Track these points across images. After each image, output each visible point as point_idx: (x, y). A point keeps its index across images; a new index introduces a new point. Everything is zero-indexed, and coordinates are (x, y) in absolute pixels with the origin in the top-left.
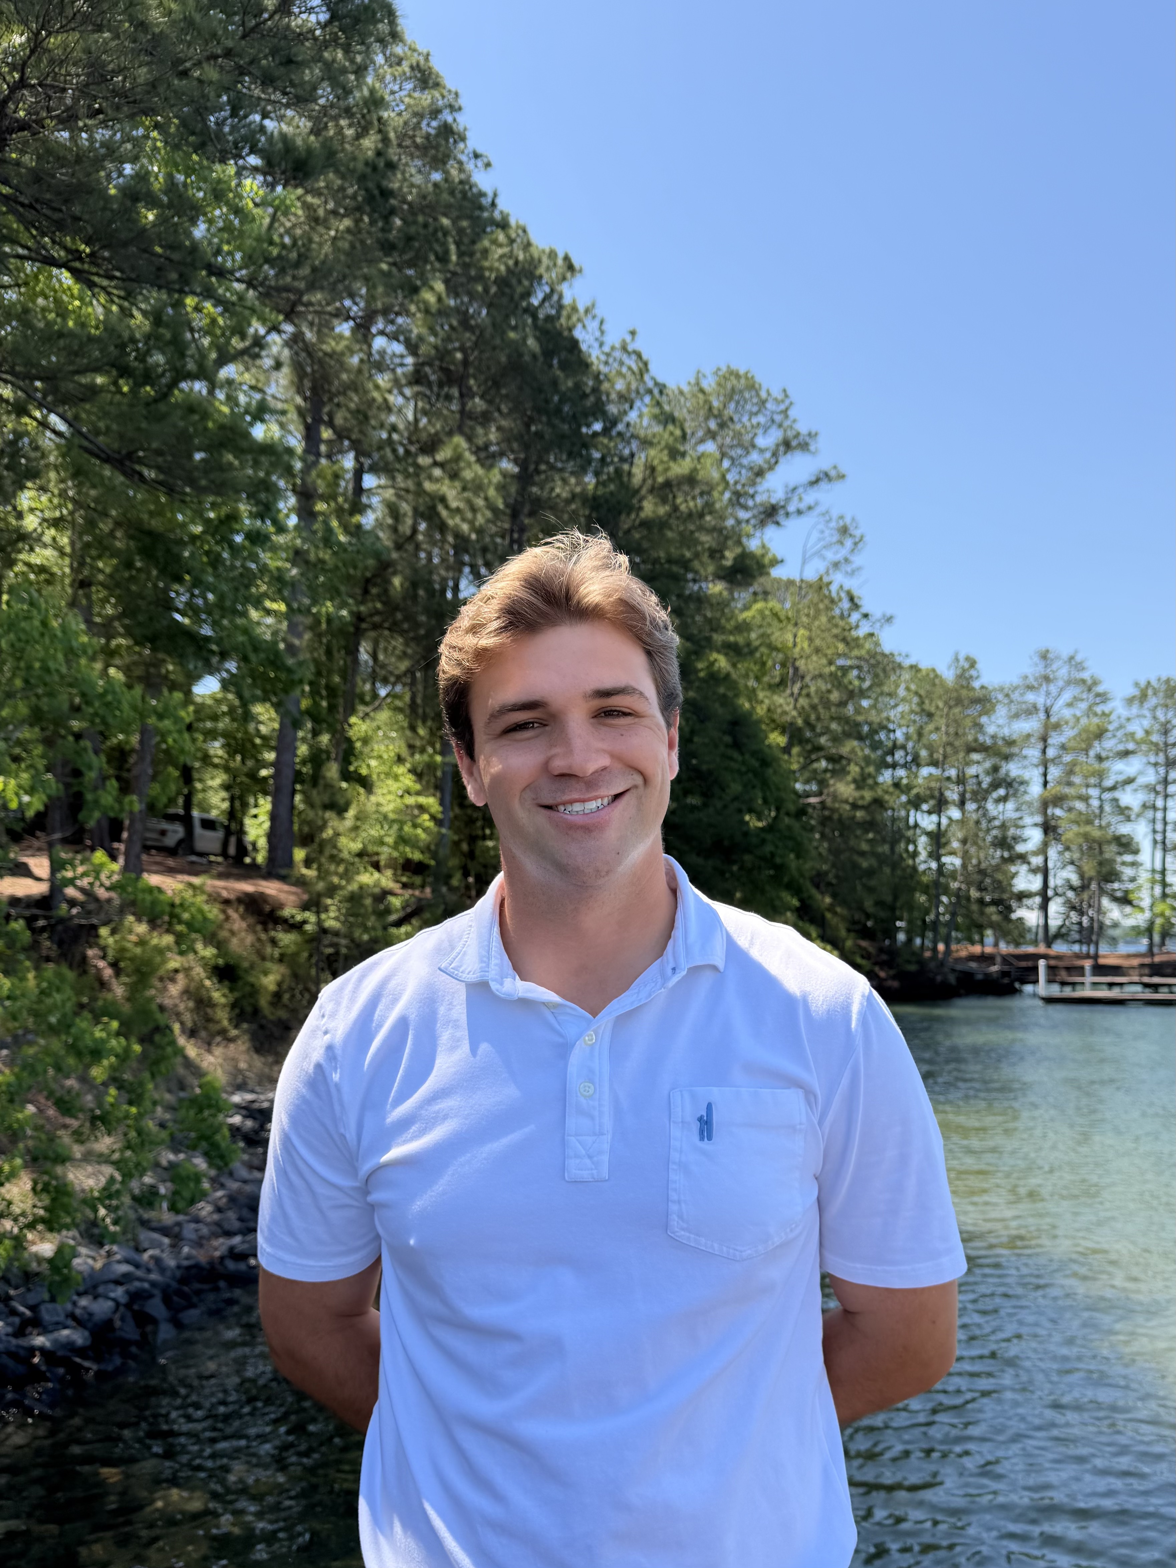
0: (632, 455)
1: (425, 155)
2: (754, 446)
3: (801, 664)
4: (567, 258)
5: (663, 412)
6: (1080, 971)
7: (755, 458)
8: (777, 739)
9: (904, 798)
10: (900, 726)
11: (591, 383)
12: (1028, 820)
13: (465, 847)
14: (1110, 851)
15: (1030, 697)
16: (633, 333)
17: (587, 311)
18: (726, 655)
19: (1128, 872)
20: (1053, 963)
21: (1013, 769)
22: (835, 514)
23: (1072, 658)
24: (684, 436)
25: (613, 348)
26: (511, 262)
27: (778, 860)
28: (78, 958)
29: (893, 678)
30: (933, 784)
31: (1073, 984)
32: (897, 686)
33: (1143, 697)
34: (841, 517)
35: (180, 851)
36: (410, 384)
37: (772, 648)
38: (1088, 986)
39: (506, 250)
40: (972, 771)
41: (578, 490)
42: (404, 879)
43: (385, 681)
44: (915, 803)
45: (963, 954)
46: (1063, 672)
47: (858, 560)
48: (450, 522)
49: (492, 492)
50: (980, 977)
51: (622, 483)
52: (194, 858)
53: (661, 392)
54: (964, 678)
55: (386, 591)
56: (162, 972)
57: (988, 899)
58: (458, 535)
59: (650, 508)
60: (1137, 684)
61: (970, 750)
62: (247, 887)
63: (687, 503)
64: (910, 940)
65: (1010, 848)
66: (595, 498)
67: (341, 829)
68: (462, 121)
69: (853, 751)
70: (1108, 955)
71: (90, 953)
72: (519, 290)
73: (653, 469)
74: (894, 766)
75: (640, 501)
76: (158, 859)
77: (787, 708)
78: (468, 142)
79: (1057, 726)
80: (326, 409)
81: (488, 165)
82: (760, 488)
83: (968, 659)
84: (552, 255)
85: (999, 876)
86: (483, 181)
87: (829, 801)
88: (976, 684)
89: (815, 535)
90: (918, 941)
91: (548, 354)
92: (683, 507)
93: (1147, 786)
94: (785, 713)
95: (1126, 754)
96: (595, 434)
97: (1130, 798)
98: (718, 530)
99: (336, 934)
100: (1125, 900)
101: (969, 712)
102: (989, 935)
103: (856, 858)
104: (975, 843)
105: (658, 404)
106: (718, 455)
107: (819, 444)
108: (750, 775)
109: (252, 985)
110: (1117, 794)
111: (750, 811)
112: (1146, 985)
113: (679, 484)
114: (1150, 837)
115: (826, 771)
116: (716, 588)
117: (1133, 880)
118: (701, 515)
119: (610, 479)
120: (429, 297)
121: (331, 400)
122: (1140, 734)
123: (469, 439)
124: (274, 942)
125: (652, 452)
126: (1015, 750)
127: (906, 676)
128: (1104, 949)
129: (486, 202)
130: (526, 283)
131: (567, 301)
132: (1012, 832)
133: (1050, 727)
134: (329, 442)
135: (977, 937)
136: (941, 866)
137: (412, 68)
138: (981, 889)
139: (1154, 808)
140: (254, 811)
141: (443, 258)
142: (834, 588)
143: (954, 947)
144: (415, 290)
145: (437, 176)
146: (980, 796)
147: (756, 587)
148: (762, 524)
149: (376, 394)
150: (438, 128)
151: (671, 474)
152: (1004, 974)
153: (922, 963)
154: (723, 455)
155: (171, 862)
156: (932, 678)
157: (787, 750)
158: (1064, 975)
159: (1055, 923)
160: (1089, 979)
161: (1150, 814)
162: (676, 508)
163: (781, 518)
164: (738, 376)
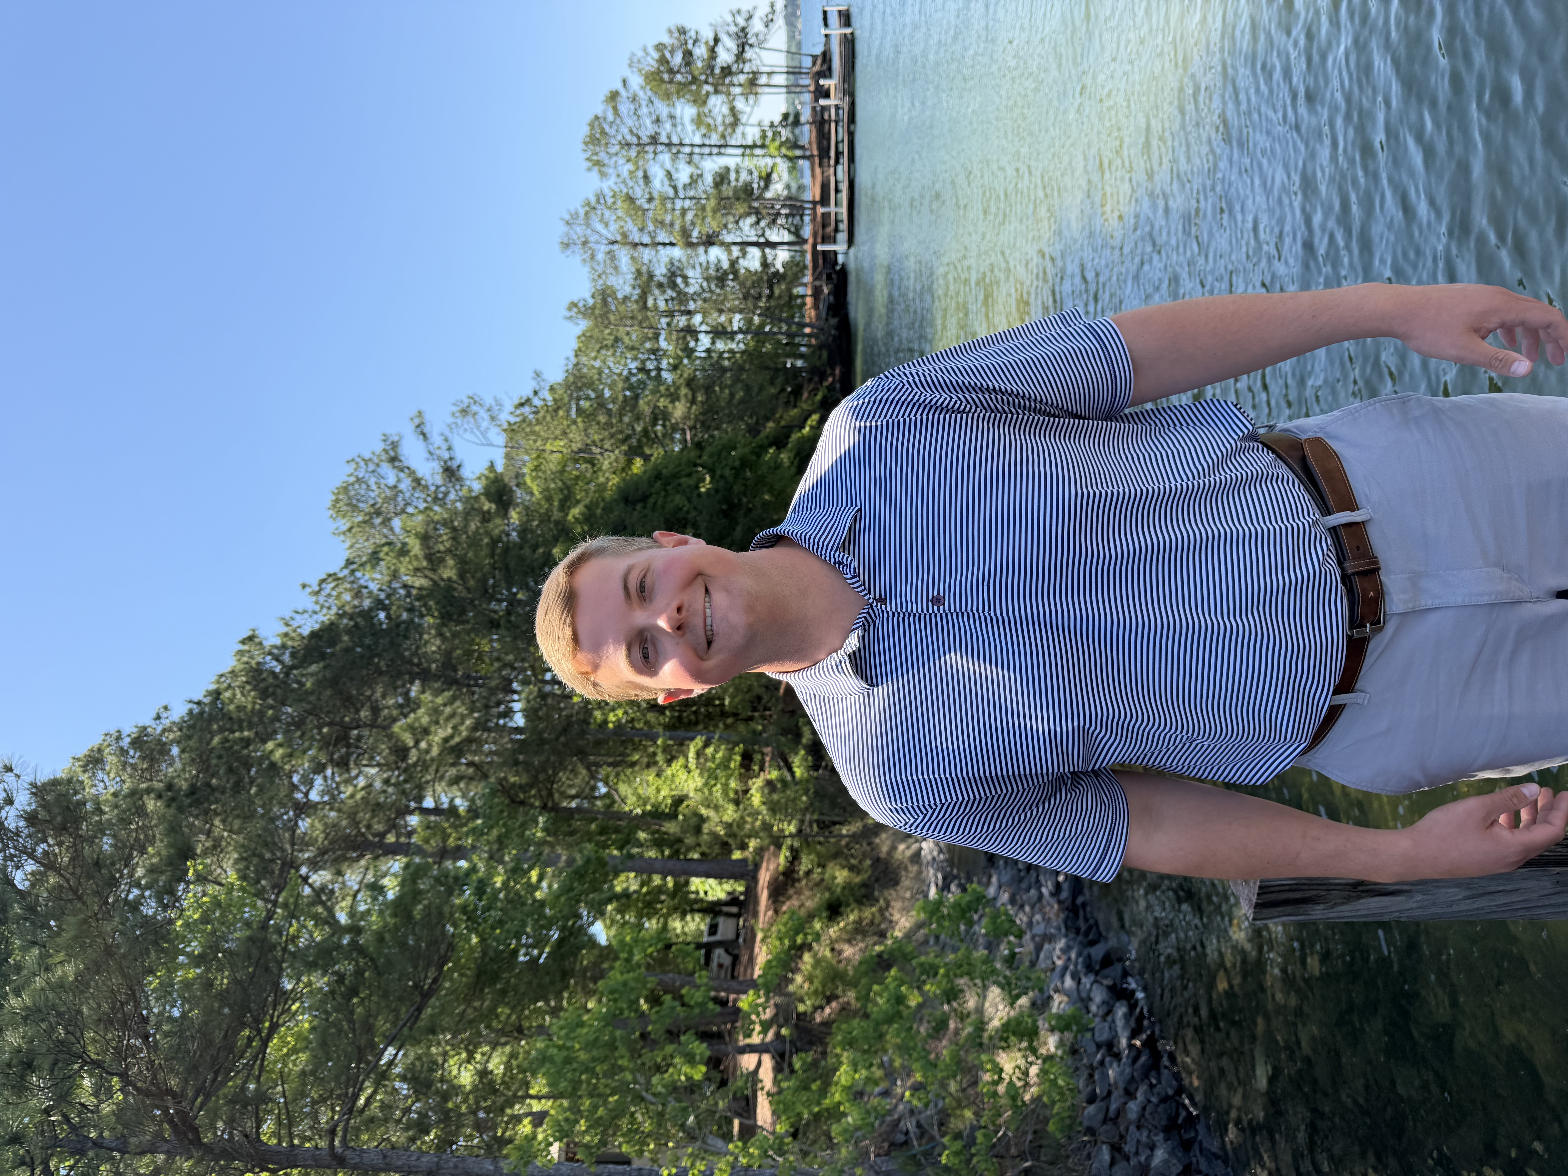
0: (405, 586)
1: (158, 761)
2: (395, 487)
3: (575, 447)
4: (243, 642)
5: (369, 561)
6: (826, 216)
7: (406, 484)
8: (638, 465)
9: (686, 361)
10: (626, 365)
11: (345, 621)
12: (702, 258)
13: (730, 721)
14: (727, 191)
15: (600, 256)
16: (304, 586)
17: (287, 625)
18: (569, 508)
19: (744, 176)
20: (819, 240)
21: (660, 271)
22: (450, 420)
23: (568, 223)
24: (389, 544)
25: (317, 603)
26: (248, 687)
27: (737, 463)
28: (823, 1029)
29: (585, 370)
30: (674, 337)
31: (837, 222)
32: (593, 367)
33: (598, 163)
34: (453, 414)
35: (736, 952)
36: (348, 770)
37: (563, 471)
38: (838, 210)
39: (238, 691)
40: (662, 305)
41: (433, 632)
42: (756, 768)
43: (594, 788)
44: (689, 352)
45: (813, 313)
46: (580, 230)
47: (489, 401)
48: (464, 734)
49: (439, 700)
50: (832, 298)
51: (428, 595)
52: (741, 940)
53: (353, 563)
54: (587, 312)
55: (521, 787)
56: (834, 962)
57: (767, 292)
58: (474, 728)
59: (449, 572)
60: (589, 169)
61: (645, 307)
62: (764, 896)
63: (444, 542)
64: (802, 356)
65: (726, 273)
66: (442, 617)
67: (717, 820)
68: (129, 729)
69: (648, 404)
70: (813, 192)
71: (818, 1019)
72: (271, 680)
73: (417, 570)
74: (659, 369)
75: (442, 579)
76: (742, 969)
77: (613, 457)
78: (147, 724)
79: (625, 235)
80: (370, 837)
81: (166, 708)
82: (430, 482)
83: (570, 309)
84: (240, 653)
85: (749, 284)
86: (179, 712)
87: (690, 423)
88: (591, 302)
89: (468, 436)
90: (803, 349)
91: (323, 656)
92: (448, 545)
93: (673, 160)
94: (617, 460)
95: (646, 177)
96: (388, 617)
97: (683, 175)
98: (467, 515)
99: (802, 822)
100: (767, 179)
101: (613, 308)
102: (799, 290)
103: (735, 402)
104: (722, 302)
105: (362, 565)
106: (404, 516)
107: (393, 432)
108: (669, 488)
109: (844, 888)
110: (680, 186)
111: (697, 487)
112: (837, 162)
113: (429, 548)
114: (715, 158)
115: (664, 426)
116: (514, 516)
117: (750, 172)
118: (454, 529)
119: (425, 605)
120: (279, 753)
121: (363, 835)
122: (630, 166)
123: (395, 720)
124: (808, 873)
125: (403, 570)
126: (644, 269)
127: (584, 359)
128: (808, 196)
129: (196, 709)
130: (265, 675)
131: (278, 641)
132: (712, 272)
133: (625, 240)
134: (398, 836)
135: (799, 301)
136: (741, 331)
137: (84, 772)
138: (759, 297)
139: (691, 154)
140: (702, 895)
141: (247, 742)
142: (513, 420)
143: (807, 320)
144: (273, 765)
145: (175, 751)
146: (682, 297)
147: (513, 483)
148: (459, 479)
149: (358, 796)
150: (135, 749)
151: (420, 554)
152: (829, 278)
153: (820, 347)
154: (403, 511)
155: (745, 959)
156: (586, 338)
157: (646, 458)
158: (830, 230)
159: (786, 237)
160: (832, 209)
161: (696, 158)
162: (449, 551)
163: (454, 464)
164: (337, 501)
